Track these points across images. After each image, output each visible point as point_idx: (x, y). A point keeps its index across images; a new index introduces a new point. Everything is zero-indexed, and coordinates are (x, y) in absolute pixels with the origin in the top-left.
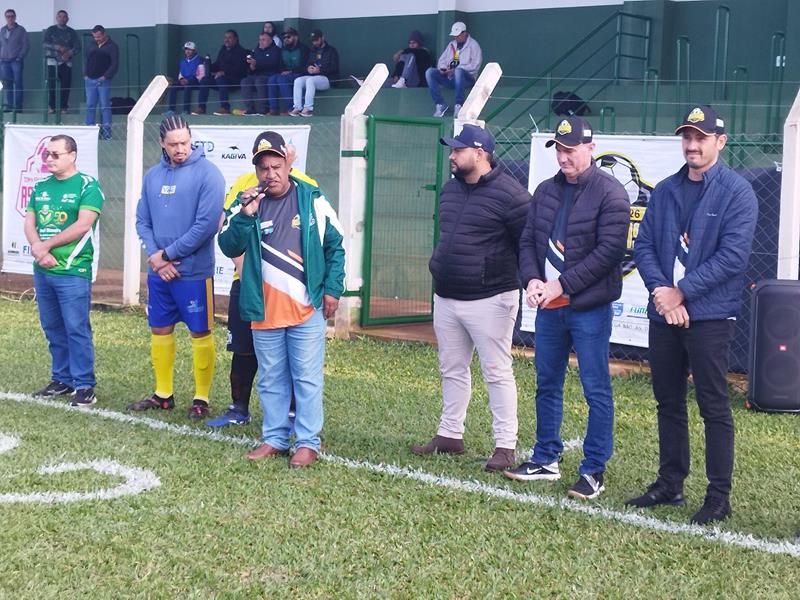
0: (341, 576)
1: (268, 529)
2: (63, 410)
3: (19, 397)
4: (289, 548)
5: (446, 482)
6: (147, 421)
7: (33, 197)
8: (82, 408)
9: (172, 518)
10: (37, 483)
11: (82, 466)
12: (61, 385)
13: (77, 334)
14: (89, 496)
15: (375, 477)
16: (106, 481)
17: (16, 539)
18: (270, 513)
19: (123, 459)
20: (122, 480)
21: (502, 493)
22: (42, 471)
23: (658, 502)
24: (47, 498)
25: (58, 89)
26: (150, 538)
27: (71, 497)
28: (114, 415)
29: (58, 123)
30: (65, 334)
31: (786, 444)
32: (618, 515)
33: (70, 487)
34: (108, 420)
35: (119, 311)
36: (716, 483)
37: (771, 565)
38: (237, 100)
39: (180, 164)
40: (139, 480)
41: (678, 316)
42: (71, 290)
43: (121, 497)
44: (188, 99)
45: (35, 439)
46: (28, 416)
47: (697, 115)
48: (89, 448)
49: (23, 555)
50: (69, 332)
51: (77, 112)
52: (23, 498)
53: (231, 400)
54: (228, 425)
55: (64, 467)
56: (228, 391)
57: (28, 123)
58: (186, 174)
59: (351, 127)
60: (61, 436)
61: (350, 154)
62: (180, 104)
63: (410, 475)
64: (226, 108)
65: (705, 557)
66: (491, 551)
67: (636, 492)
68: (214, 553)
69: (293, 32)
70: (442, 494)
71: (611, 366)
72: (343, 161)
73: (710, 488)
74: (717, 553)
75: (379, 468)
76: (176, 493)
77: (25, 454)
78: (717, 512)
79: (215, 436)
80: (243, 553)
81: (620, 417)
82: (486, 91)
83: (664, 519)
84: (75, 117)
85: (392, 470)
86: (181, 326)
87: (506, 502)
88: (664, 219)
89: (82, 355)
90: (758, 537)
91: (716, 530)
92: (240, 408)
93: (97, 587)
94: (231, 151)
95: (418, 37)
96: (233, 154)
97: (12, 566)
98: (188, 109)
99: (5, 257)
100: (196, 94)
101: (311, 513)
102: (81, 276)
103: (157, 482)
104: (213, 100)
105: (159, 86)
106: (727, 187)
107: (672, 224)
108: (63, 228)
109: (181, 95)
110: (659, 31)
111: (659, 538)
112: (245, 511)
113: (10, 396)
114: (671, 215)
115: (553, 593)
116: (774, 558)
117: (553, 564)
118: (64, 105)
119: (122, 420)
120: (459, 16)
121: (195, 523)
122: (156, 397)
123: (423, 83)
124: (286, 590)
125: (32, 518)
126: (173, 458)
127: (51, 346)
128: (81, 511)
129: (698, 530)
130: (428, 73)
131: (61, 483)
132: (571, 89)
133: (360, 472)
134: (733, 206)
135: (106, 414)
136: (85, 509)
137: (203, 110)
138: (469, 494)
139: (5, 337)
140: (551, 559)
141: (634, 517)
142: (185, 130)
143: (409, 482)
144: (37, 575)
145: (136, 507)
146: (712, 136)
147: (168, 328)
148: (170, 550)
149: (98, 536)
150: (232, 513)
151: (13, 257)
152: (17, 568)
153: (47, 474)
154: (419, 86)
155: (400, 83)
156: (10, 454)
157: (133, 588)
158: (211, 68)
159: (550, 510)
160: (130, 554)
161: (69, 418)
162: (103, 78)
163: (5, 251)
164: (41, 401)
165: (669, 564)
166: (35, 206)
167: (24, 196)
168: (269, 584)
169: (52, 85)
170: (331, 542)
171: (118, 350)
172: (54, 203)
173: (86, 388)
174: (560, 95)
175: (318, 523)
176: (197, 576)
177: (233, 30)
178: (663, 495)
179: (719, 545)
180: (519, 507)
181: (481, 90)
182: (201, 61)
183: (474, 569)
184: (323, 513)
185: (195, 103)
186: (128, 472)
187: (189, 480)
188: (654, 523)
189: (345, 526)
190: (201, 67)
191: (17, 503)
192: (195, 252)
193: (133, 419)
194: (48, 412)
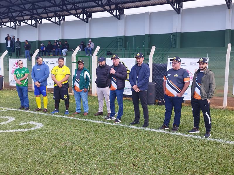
0: (81, 143)
1: (66, 134)
2: (23, 112)
3: (14, 110)
4: (70, 138)
5: (97, 122)
6: (40, 113)
7: (15, 72)
8: (27, 111)
9: (47, 133)
10: (19, 127)
11: (28, 123)
12: (23, 107)
13: (26, 97)
14: (30, 129)
15: (84, 122)
16: (33, 126)
17: (16, 140)
18: (65, 131)
19: (36, 121)
20: (36, 125)
21: (108, 123)
22: (20, 124)
23: (136, 123)
24: (21, 130)
25: (18, 52)
26: (43, 137)
27: (26, 130)
28: (33, 112)
29: (19, 58)
30: (23, 97)
31: (153, 111)
32: (129, 126)
33: (26, 128)
34: (32, 113)
35: (32, 92)
36: (146, 120)
37: (158, 135)
38: (51, 53)
39: (41, 65)
40: (39, 125)
41: (137, 90)
42: (25, 89)
43: (36, 129)
44: (42, 53)
45: (18, 118)
46: (16, 113)
47: (138, 55)
48: (29, 119)
49: (17, 143)
50: (24, 97)
51: (22, 56)
52: (16, 131)
53: (55, 108)
54: (55, 113)
55: (24, 123)
56: (54, 106)
57: (13, 58)
58: (42, 66)
59: (73, 58)
60: (23, 117)
61: (74, 62)
62: (41, 54)
63: (90, 121)
64: (49, 55)
65: (146, 134)
66: (108, 136)
67: (131, 122)
68: (56, 140)
69: (60, 42)
70: (97, 124)
71: (123, 98)
72: (72, 64)
73: (145, 121)
74: (148, 133)
75: (84, 120)
76: (47, 128)
77: (16, 121)
78: (147, 125)
79: (53, 115)
80: (62, 139)
81: (124, 107)
82: (97, 51)
83: (137, 127)
84: (22, 57)
85: (87, 120)
86: (41, 95)
87: (109, 125)
88: (134, 73)
89: (27, 101)
90: (154, 129)
91: (147, 128)
92: (57, 110)
93: (33, 149)
94: (52, 62)
95: (83, 42)
96: (52, 63)
97: (15, 146)
98: (42, 55)
99: (10, 83)
100: (44, 53)
101: (73, 130)
102: (26, 86)
103: (43, 126)
104: (47, 54)
105: (37, 51)
106: (145, 67)
107: (136, 74)
108: (22, 77)
109: (41, 53)
110: (124, 41)
111: (138, 130)
112: (61, 130)
113: (12, 109)
114: (135, 72)
115: (121, 143)
116: (158, 133)
117: (120, 137)
118: (20, 55)
119: (35, 113)
120: (90, 38)
121: (51, 134)
122: (38, 109)
123: (84, 50)
124: (71, 147)
125: (19, 135)
126: (45, 120)
127: (20, 100)
128: (28, 133)
129: (144, 128)
130: (85, 48)
131: (24, 127)
132: (110, 51)
133: (81, 121)
134: (147, 70)
135: (31, 112)
136: (29, 132)
137: (45, 55)
138: (102, 124)
139: (11, 98)
140: (119, 136)
141: (132, 126)
142: (41, 58)
143: (90, 122)
144: (21, 147)
145: (39, 131)
146: (141, 58)
147: (39, 96)
148: (47, 140)
149: (32, 138)
150: (58, 131)
151: (11, 83)
152: (16, 146)
153: (21, 125)
154: (83, 51)
155: (80, 50)
156: (13, 121)
157: (41, 149)
158: (46, 48)
159: (117, 126)
160: (39, 141)
161: (24, 113)
162: (29, 50)
163: (10, 82)
164: (19, 110)
165: (140, 135)
166: (16, 74)
167: (13, 72)
168: (67, 146)
169: (17, 51)
170: (78, 136)
171: (32, 99)
172: (20, 73)
173: (28, 107)
174: (108, 52)
175: (75, 132)
176: (53, 145)
177: (50, 41)
178: (136, 122)
179: (148, 131)
180: (111, 126)
181: (96, 51)
182: (44, 47)
183: (106, 139)
184: (76, 130)
185: (44, 54)
186: (37, 124)
187: (49, 125)
188: (136, 127)
189: (80, 132)
190: (44, 48)
191: (15, 132)
192: (44, 81)
193: (37, 113)
194: (20, 112)
